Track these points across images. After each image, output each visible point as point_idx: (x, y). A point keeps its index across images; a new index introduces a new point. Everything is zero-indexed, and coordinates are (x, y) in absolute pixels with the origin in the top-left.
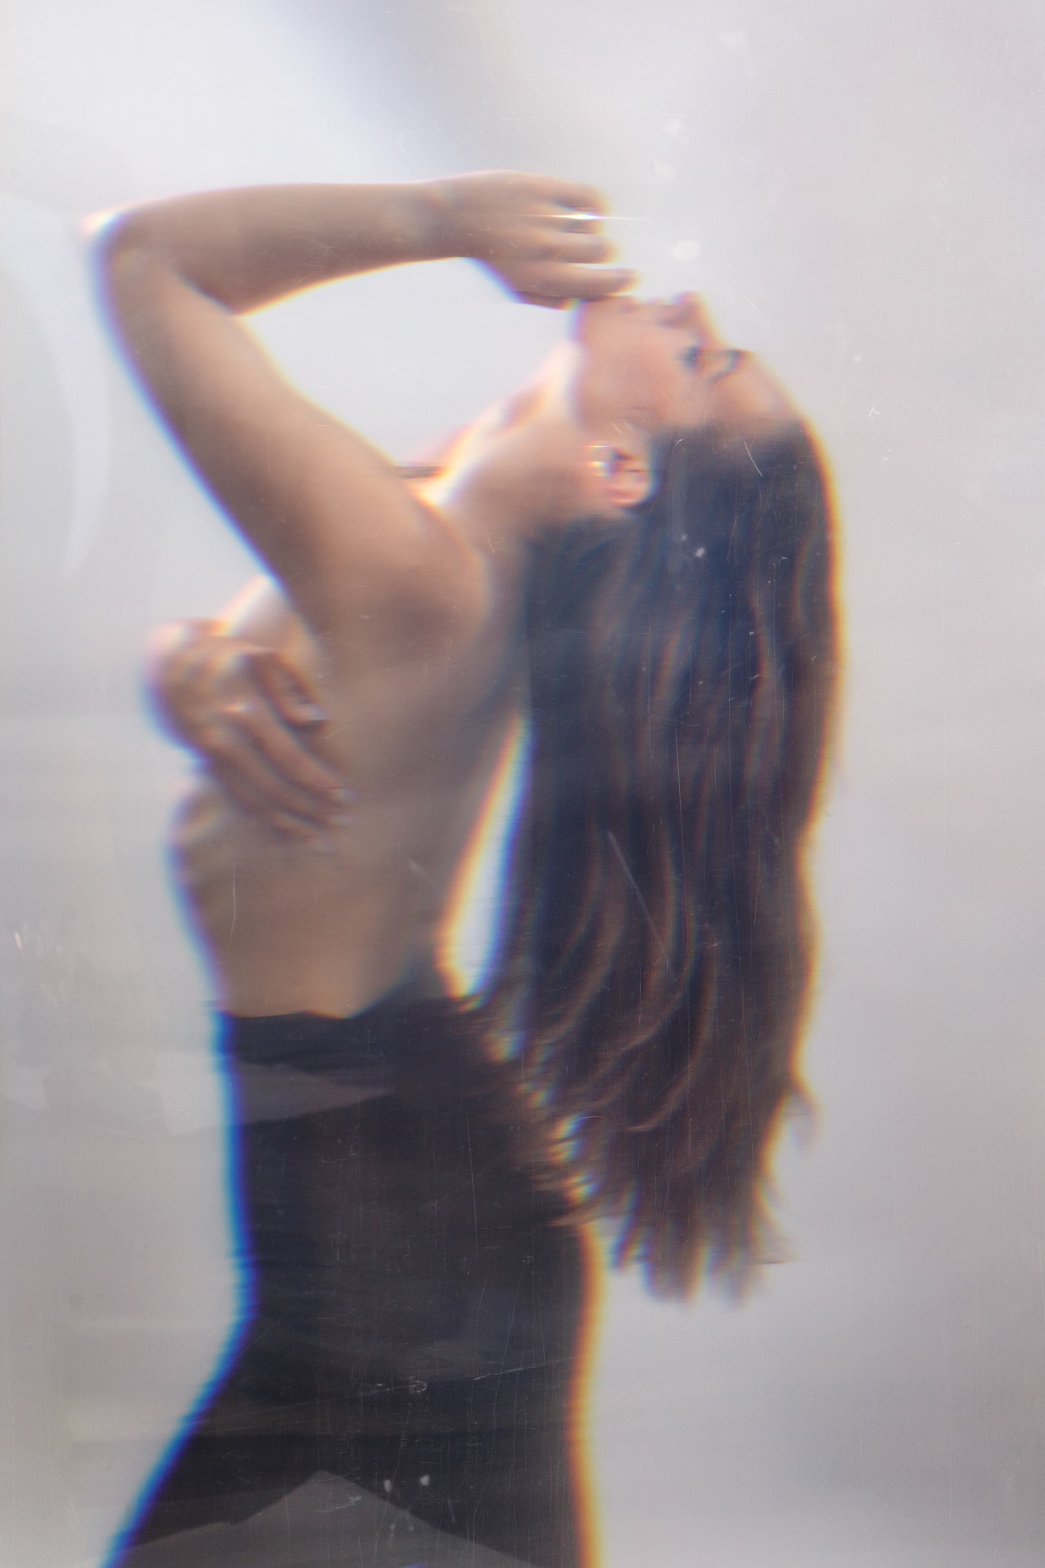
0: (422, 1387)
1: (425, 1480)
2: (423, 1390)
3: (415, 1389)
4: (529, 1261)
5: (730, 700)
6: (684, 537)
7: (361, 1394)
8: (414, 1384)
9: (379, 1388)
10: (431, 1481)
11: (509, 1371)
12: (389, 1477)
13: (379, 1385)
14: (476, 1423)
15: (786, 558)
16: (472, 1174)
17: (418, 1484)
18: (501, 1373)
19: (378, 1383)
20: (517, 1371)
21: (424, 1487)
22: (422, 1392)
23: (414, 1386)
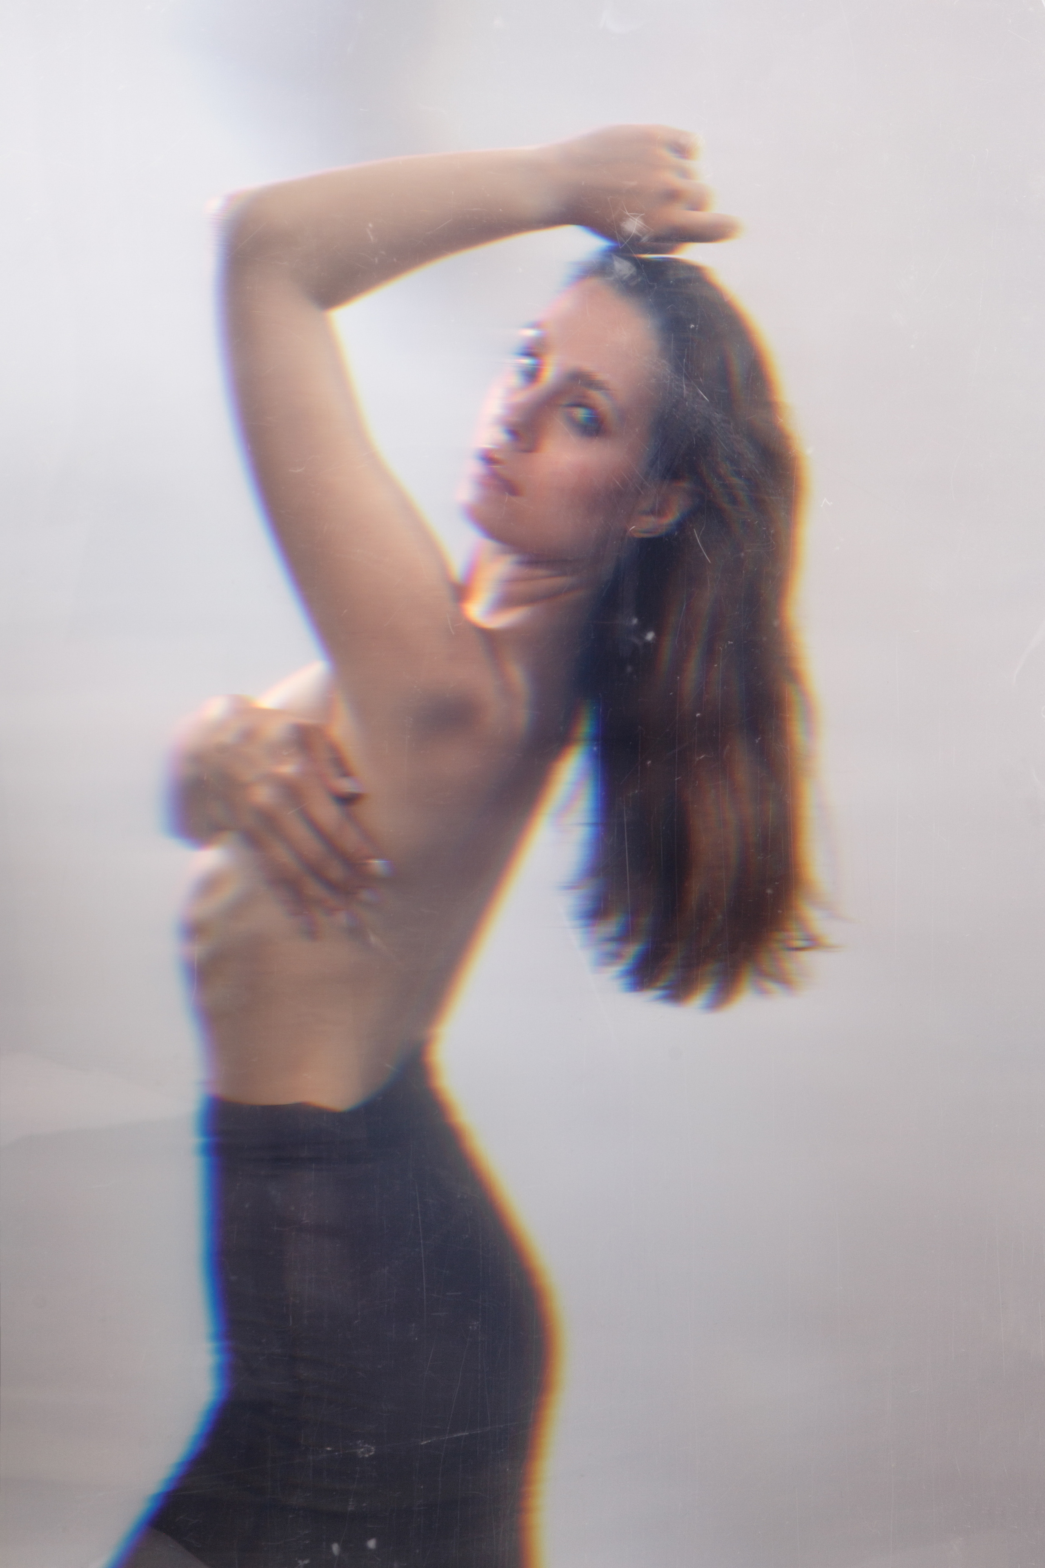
0: (370, 1451)
1: (372, 1544)
2: (372, 1454)
3: (362, 1453)
4: (475, 1328)
5: (676, 779)
6: (635, 621)
7: (311, 1458)
8: (362, 1447)
9: (328, 1451)
10: (378, 1544)
11: (455, 1436)
12: (338, 1541)
13: (329, 1449)
14: (422, 1487)
15: (732, 643)
16: (422, 1241)
17: (365, 1548)
18: (447, 1438)
19: (328, 1446)
20: (462, 1436)
21: (371, 1550)
22: (370, 1456)
23: (362, 1450)
